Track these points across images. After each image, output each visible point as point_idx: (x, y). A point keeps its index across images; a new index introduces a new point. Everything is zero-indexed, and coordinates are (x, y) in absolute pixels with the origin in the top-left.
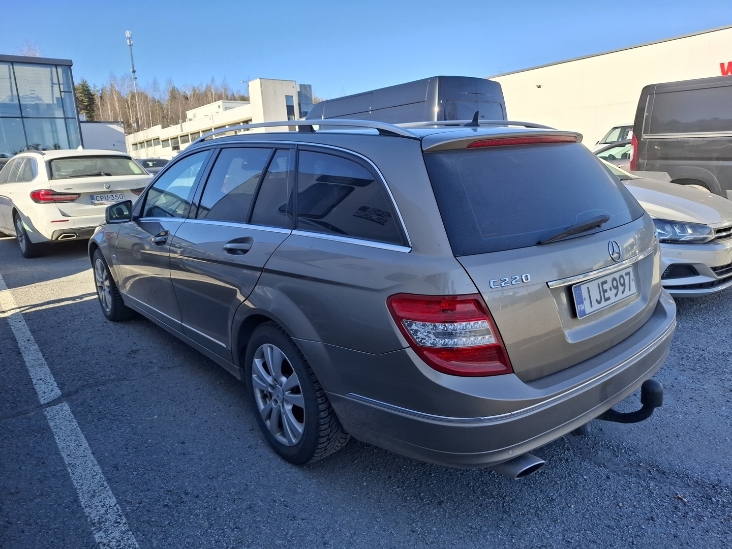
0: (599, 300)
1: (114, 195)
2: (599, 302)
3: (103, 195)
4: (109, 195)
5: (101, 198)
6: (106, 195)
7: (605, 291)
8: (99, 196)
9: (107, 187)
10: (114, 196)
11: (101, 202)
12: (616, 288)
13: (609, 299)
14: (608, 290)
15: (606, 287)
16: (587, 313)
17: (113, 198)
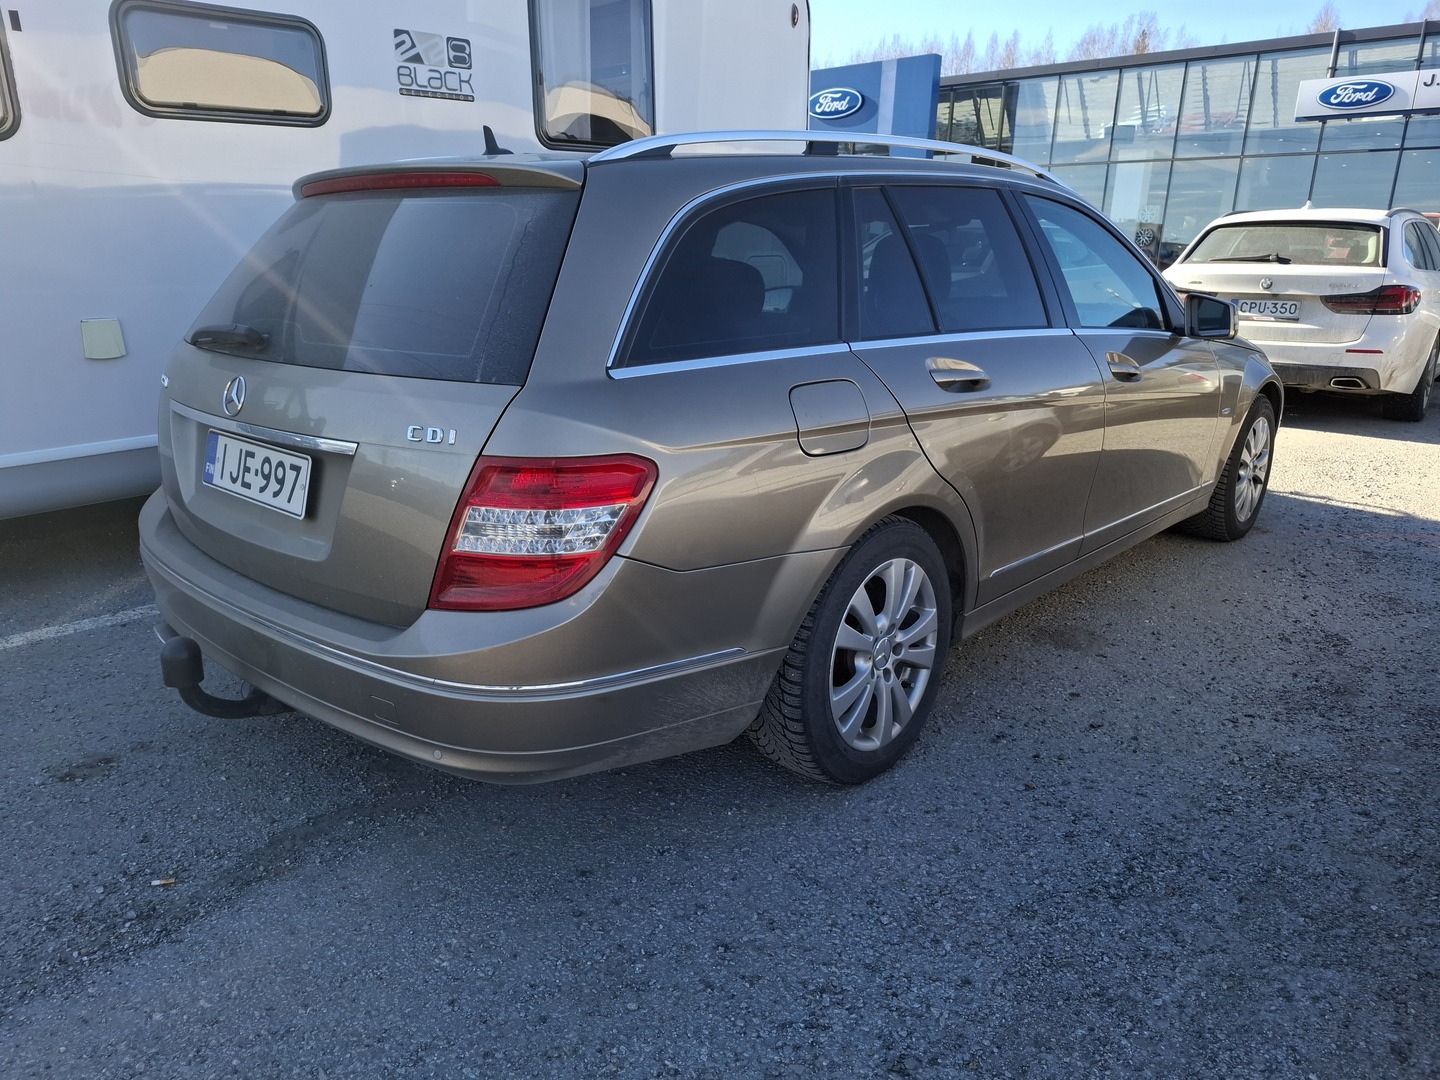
0: (235, 476)
1: (1280, 303)
2: (234, 480)
3: (1258, 302)
4: (1270, 303)
5: (1251, 307)
6: (1263, 302)
7: (247, 470)
8: (1249, 302)
9: (1265, 286)
10: (1278, 306)
11: (1247, 314)
12: (267, 477)
13: (247, 486)
14: (253, 471)
15: (250, 462)
16: (214, 482)
17: (1274, 310)
